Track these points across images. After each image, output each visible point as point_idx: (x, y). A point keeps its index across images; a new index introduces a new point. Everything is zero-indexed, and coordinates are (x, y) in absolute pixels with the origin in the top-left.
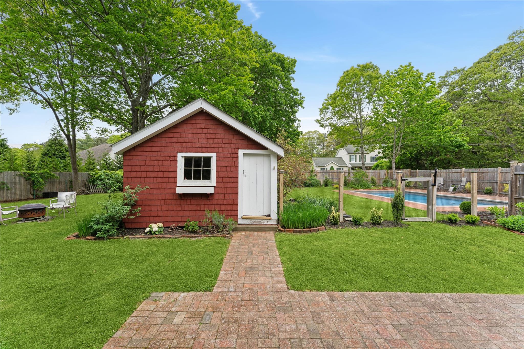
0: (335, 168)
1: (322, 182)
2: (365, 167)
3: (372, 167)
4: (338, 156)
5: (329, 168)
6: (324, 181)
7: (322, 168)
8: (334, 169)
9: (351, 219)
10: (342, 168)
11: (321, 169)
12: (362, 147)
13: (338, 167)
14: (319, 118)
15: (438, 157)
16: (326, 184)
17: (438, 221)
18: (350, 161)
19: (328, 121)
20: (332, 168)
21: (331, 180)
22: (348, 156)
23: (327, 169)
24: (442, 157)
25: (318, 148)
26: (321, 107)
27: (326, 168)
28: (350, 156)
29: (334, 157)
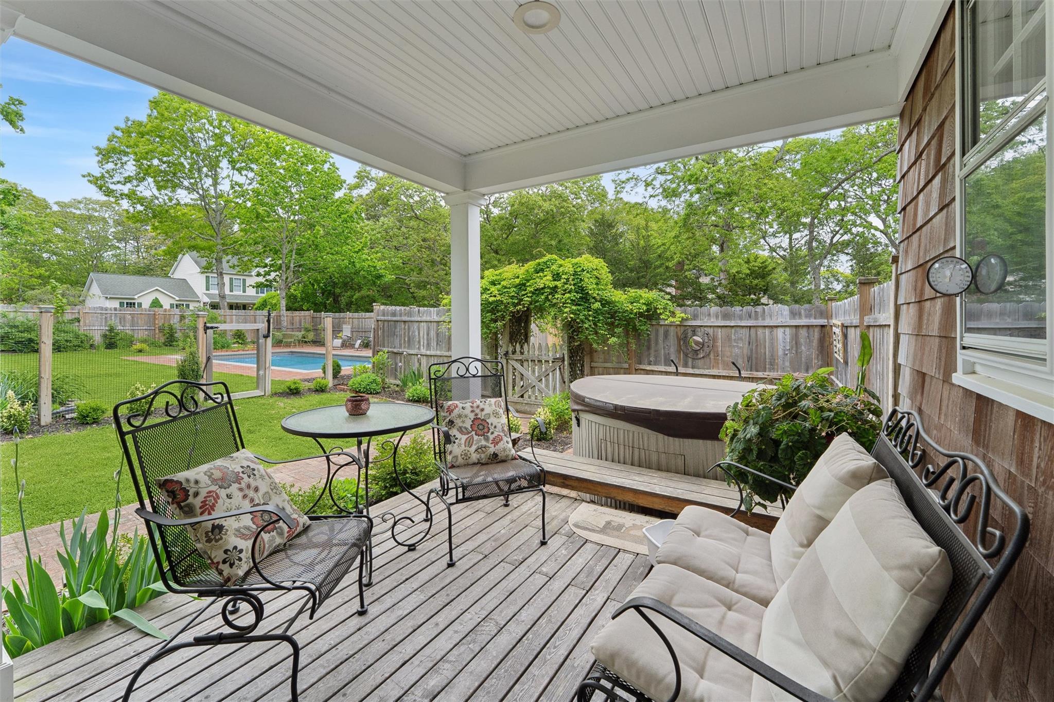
0: (166, 303)
1: (97, 338)
2: (226, 304)
3: (254, 304)
4: (176, 276)
5: (146, 302)
6: (105, 336)
7: (125, 301)
8: (161, 307)
9: (74, 415)
10: (185, 303)
11: (121, 304)
12: (219, 260)
13: (175, 303)
14: (97, 172)
15: (359, 292)
16: (111, 342)
17: (275, 394)
18: (208, 289)
19: (129, 186)
20: (156, 303)
21: (129, 332)
22: (203, 278)
23: (140, 305)
24: (364, 292)
25: (119, 248)
26: (104, 144)
27: (136, 302)
28: (207, 277)
29: (166, 276)
